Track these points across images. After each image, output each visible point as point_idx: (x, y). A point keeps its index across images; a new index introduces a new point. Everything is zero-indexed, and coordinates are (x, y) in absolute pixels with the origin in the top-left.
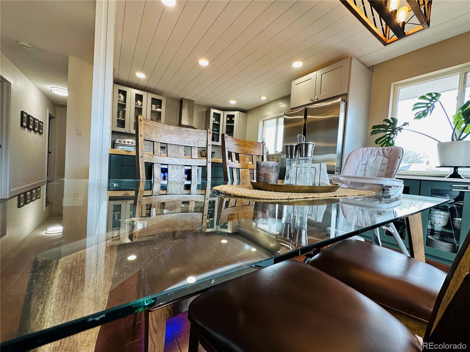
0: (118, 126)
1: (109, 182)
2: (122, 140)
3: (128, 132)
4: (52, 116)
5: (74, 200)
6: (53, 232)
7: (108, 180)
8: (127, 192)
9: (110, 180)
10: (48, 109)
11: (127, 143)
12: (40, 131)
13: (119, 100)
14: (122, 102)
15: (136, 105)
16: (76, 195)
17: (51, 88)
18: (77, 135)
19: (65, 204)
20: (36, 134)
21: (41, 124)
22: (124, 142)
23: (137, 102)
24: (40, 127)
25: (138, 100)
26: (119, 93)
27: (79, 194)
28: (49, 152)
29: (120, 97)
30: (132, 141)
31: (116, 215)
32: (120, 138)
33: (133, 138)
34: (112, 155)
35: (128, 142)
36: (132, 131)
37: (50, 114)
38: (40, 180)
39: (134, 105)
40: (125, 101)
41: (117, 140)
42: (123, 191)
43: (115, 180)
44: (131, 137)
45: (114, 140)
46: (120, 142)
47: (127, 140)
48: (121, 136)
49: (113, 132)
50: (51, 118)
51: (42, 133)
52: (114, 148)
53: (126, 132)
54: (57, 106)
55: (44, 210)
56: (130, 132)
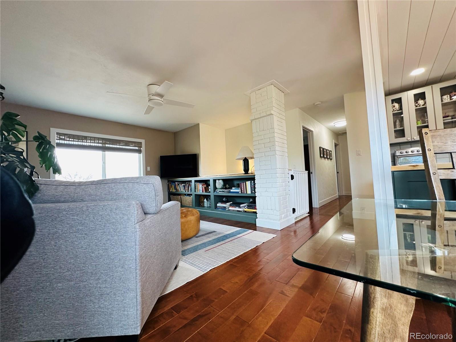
0: (396, 137)
1: (396, 202)
2: (404, 151)
3: (411, 140)
4: (337, 144)
5: (361, 213)
6: (347, 239)
7: (394, 201)
8: (420, 211)
9: (396, 200)
10: (333, 140)
11: (410, 153)
12: (330, 158)
13: (394, 110)
14: (398, 111)
15: (416, 106)
16: (362, 209)
17: (334, 123)
18: (357, 155)
19: (354, 216)
20: (329, 160)
21: (331, 152)
22: (406, 152)
23: (417, 103)
24: (330, 155)
25: (418, 100)
26: (392, 103)
27: (365, 208)
28: (338, 173)
29: (394, 107)
30: (417, 149)
31: (407, 235)
32: (400, 149)
33: (418, 145)
34: (394, 172)
35: (412, 152)
36: (415, 138)
37: (335, 143)
38: (334, 195)
39: (414, 108)
40: (401, 108)
41: (397, 152)
42: (414, 210)
43: (402, 201)
44: (415, 145)
45: (393, 152)
46: (401, 153)
47: (410, 150)
48: (401, 146)
49: (391, 145)
50: (336, 145)
51: (332, 159)
52: (395, 165)
53: (407, 141)
54: (339, 135)
55: (339, 219)
56: (413, 140)
